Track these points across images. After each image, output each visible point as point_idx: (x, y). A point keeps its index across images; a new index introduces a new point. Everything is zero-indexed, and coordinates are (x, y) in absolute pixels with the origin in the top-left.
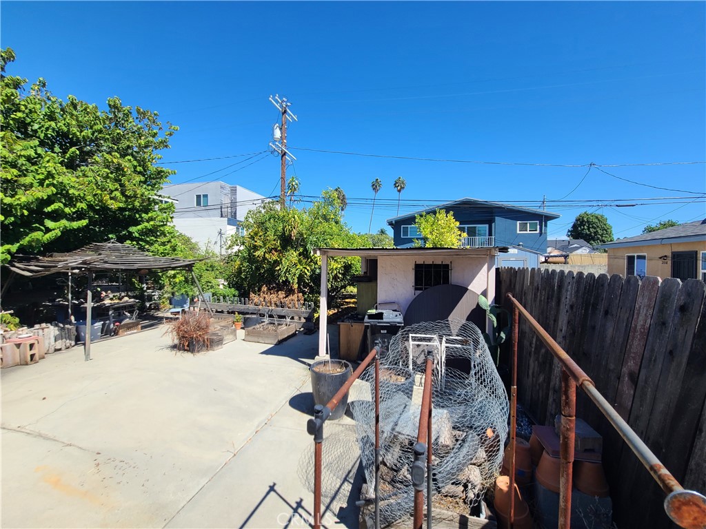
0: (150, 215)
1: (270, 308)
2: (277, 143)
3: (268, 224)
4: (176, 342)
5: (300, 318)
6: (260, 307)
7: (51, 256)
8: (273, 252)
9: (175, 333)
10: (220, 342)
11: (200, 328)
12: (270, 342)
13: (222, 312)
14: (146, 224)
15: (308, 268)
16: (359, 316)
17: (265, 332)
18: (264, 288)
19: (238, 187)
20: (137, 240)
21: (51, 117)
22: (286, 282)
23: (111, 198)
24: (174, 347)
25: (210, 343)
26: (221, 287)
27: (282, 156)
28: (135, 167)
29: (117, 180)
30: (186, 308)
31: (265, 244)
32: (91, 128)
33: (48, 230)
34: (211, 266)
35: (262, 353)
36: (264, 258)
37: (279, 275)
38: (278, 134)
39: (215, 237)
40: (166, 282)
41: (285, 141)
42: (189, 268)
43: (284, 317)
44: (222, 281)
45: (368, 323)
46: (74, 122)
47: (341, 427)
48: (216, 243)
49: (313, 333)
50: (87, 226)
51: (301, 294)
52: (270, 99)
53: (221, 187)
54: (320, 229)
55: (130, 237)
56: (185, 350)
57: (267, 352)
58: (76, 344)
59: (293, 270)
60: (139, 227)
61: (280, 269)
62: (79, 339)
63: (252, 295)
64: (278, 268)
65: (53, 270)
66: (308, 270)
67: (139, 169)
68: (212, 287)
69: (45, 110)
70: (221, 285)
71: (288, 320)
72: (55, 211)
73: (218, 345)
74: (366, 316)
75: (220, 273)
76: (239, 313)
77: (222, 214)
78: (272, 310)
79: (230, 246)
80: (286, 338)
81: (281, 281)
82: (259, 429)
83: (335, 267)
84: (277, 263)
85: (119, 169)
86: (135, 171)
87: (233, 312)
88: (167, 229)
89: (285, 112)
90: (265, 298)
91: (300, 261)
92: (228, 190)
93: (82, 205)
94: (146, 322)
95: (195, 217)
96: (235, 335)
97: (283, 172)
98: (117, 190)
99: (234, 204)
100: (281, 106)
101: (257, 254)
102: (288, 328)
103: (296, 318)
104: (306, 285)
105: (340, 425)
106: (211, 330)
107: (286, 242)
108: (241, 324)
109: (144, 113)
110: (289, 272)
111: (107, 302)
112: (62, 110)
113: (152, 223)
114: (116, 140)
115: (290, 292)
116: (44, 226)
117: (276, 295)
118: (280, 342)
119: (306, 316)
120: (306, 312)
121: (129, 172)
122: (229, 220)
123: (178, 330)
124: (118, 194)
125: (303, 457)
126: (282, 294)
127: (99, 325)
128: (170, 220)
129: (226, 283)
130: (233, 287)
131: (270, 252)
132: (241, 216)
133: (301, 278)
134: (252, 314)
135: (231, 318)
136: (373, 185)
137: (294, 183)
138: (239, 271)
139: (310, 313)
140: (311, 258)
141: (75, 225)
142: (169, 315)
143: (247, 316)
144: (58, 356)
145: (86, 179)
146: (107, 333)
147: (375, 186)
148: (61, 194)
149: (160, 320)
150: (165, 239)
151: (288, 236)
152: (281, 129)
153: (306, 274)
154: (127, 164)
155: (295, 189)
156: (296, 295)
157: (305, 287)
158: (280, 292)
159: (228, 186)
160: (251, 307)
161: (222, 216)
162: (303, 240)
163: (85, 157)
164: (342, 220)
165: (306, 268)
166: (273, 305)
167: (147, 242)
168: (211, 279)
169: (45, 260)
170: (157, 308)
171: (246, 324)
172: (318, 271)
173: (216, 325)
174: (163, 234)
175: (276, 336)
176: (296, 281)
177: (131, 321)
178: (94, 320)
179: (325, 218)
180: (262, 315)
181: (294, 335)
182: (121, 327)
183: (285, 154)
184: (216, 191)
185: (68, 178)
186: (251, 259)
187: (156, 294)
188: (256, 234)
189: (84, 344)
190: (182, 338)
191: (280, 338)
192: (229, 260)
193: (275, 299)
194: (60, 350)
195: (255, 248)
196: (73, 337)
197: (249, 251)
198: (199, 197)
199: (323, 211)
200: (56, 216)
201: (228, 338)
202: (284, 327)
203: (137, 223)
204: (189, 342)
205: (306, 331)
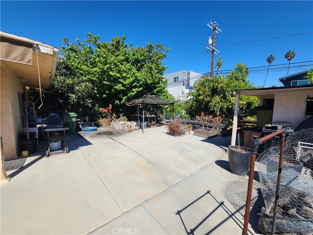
0: (160, 85)
1: (205, 122)
2: (210, 46)
3: (205, 84)
4: (169, 132)
5: (220, 128)
6: (200, 122)
7: (134, 100)
8: (208, 97)
9: (168, 128)
10: (184, 133)
11: (177, 127)
12: (205, 137)
13: (184, 123)
14: (158, 88)
15: (226, 104)
16: (257, 129)
17: (203, 132)
18: (203, 114)
19: (190, 71)
20: (156, 94)
21: (134, 55)
22: (213, 111)
23: (149, 80)
24: (168, 133)
25: (180, 134)
26: (183, 113)
27: (212, 52)
28: (156, 67)
29: (150, 73)
30: (171, 120)
31: (204, 93)
32: (144, 55)
33: (133, 92)
34: (179, 105)
35: (201, 141)
36: (203, 100)
37: (210, 107)
38: (210, 41)
39: (181, 95)
40: (164, 111)
41: (214, 44)
42: (172, 104)
43: (212, 127)
44: (184, 111)
45: (266, 131)
46: (139, 55)
47: (245, 180)
48: (181, 97)
49: (227, 137)
50: (142, 90)
51: (220, 117)
52: (208, 25)
53: (184, 73)
54: (233, 84)
55: (153, 94)
56: (172, 135)
57: (203, 141)
58: (140, 128)
59: (218, 105)
60: (156, 90)
61: (211, 105)
62: (141, 127)
63: (197, 116)
64: (210, 104)
65: (135, 104)
66: (225, 105)
67: (157, 68)
68: (180, 113)
69: (132, 53)
70: (184, 112)
71: (214, 129)
72: (135, 85)
73: (183, 135)
74: (264, 128)
75: (184, 108)
76: (191, 124)
77: (183, 84)
78: (206, 123)
79: (187, 97)
80: (212, 136)
81: (211, 110)
82: (202, 168)
83: (242, 103)
84: (209, 102)
85: (151, 68)
86: (156, 69)
87: (189, 123)
88: (165, 90)
89: (215, 29)
90: (202, 118)
91: (221, 101)
92: (186, 74)
93: (141, 83)
94: (158, 124)
95: (174, 86)
96: (190, 132)
97: (213, 60)
98: (150, 76)
99: (188, 79)
100: (213, 27)
101: (200, 98)
102: (213, 132)
103: (218, 128)
104: (223, 113)
105: (244, 179)
106: (181, 129)
107: (214, 91)
108: (191, 128)
109: (159, 45)
110: (215, 106)
111: (148, 116)
112: (136, 51)
113: (160, 88)
114: (150, 58)
115: (215, 116)
116: (132, 91)
117: (208, 117)
118: (210, 138)
119: (223, 127)
120: (223, 126)
121: (154, 69)
122: (186, 86)
123: (170, 126)
124: (150, 78)
125: (224, 186)
126: (211, 117)
127: (146, 123)
128: (166, 87)
129: (185, 112)
130: (188, 114)
131: (206, 97)
132: (191, 84)
133: (221, 109)
134: (196, 124)
135: (188, 126)
136: (268, 59)
137: (220, 62)
138: (192, 106)
139: (226, 126)
140: (227, 99)
141: (140, 89)
142: (165, 123)
143: (195, 125)
144: (136, 131)
145: (142, 74)
146: (148, 126)
147: (270, 60)
148: (136, 80)
149: (162, 124)
150: (164, 94)
151: (215, 89)
152: (212, 39)
153: (224, 107)
154: (153, 66)
155: (221, 65)
156: (218, 118)
157: (222, 114)
158: (210, 116)
159: (186, 72)
160: (196, 121)
161: (183, 85)
162: (223, 90)
163: (142, 67)
164: (247, 79)
165: (224, 104)
166: (206, 121)
167: (159, 95)
168: (180, 110)
169: (133, 101)
170: (161, 121)
171: (194, 128)
172: (230, 106)
173: (182, 128)
174: (164, 92)
175: (208, 134)
176: (219, 110)
177: (154, 123)
178: (145, 121)
179: (237, 79)
180: (202, 126)
181: (216, 136)
182: (151, 125)
183: (213, 51)
184: (182, 75)
185: (138, 74)
186: (197, 101)
187: (161, 115)
188: (200, 89)
189: (142, 129)
190: (170, 130)
191: (210, 136)
192: (187, 102)
193: (207, 119)
194: (136, 129)
195: (199, 95)
196: (139, 126)
197: (196, 97)
198: (175, 78)
199: (236, 75)
200: (135, 87)
201: (187, 133)
202: (211, 131)
203: (156, 89)
204: (173, 132)
205: (222, 135)
